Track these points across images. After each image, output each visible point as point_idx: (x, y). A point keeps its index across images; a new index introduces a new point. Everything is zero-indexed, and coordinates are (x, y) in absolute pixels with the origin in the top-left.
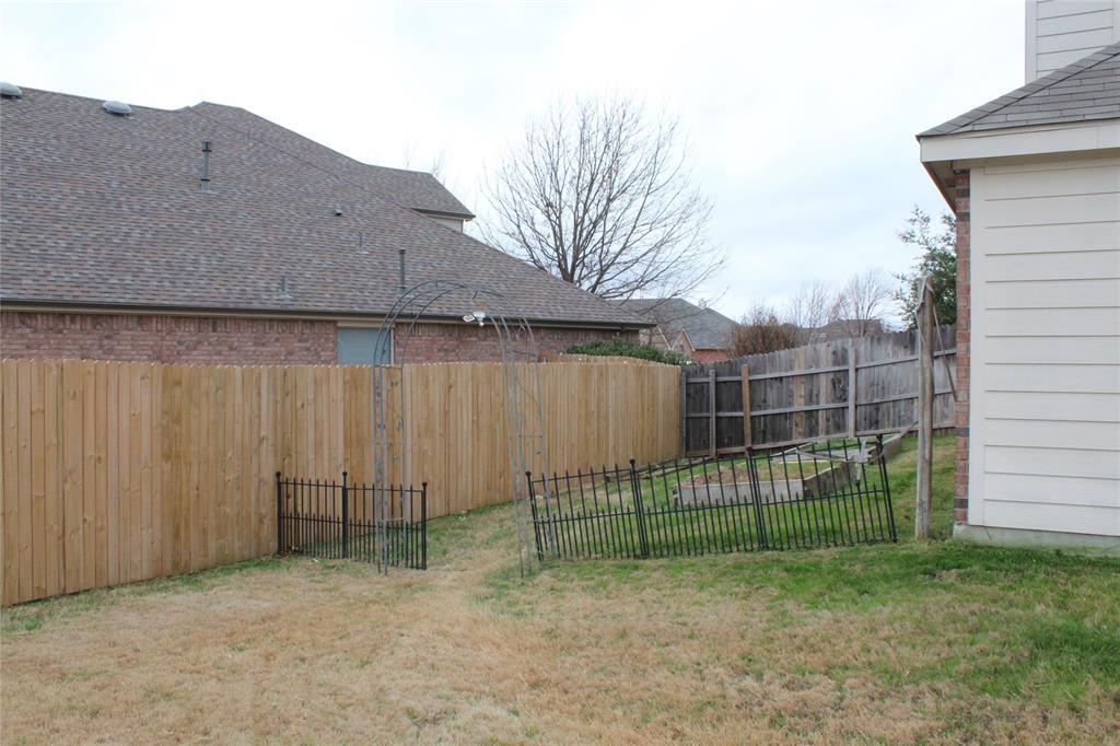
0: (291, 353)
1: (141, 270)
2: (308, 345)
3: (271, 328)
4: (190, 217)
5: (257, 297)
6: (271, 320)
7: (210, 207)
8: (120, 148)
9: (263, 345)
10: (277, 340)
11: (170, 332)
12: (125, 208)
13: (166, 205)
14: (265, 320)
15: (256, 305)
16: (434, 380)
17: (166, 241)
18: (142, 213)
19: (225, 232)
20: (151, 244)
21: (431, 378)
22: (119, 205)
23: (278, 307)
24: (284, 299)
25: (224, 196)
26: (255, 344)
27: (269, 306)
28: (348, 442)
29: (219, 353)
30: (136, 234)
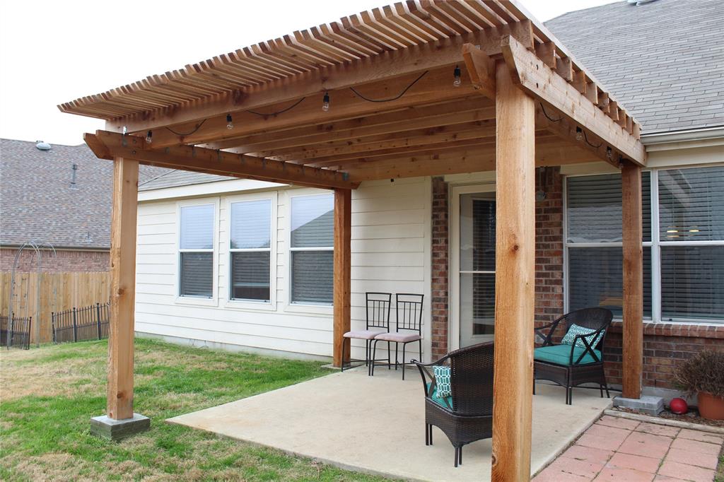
0: (90, 267)
1: (19, 229)
2: (100, 263)
3: (80, 255)
4: (57, 202)
5: (73, 241)
6: (80, 252)
7: (71, 197)
8: (37, 167)
9: (76, 263)
10: (83, 261)
11: (28, 257)
12: (25, 199)
13: (47, 196)
14: (77, 252)
15: (71, 245)
16: (92, 280)
17: (39, 214)
18: (33, 201)
19: (73, 209)
20: (30, 216)
21: (91, 279)
22: (23, 197)
23: (82, 246)
24: (89, 242)
25: (81, 191)
26: (72, 263)
27: (78, 245)
28: (40, 305)
29: (53, 267)
30: (24, 212)
